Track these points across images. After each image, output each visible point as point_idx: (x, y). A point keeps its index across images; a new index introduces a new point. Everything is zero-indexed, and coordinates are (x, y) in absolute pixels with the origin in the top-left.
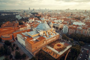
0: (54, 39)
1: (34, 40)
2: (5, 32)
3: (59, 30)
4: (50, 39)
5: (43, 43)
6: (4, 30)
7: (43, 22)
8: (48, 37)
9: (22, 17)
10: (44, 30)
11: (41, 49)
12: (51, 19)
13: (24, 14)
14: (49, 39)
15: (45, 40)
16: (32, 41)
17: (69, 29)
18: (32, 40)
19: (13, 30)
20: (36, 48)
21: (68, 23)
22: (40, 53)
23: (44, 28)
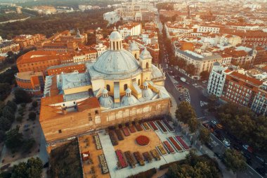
0: (139, 111)
1: (69, 104)
2: (30, 64)
3: (199, 78)
4: (124, 110)
5: (91, 119)
6: (37, 56)
7: (112, 49)
8: (116, 101)
9: (121, 19)
10: (108, 75)
11: (76, 139)
12: (198, 31)
13: (128, 7)
14: (116, 112)
15: (97, 112)
16: (58, 106)
17: (227, 82)
18: (61, 104)
19: (53, 61)
20: (60, 131)
21: (250, 53)
22: (68, 149)
23: (111, 70)
